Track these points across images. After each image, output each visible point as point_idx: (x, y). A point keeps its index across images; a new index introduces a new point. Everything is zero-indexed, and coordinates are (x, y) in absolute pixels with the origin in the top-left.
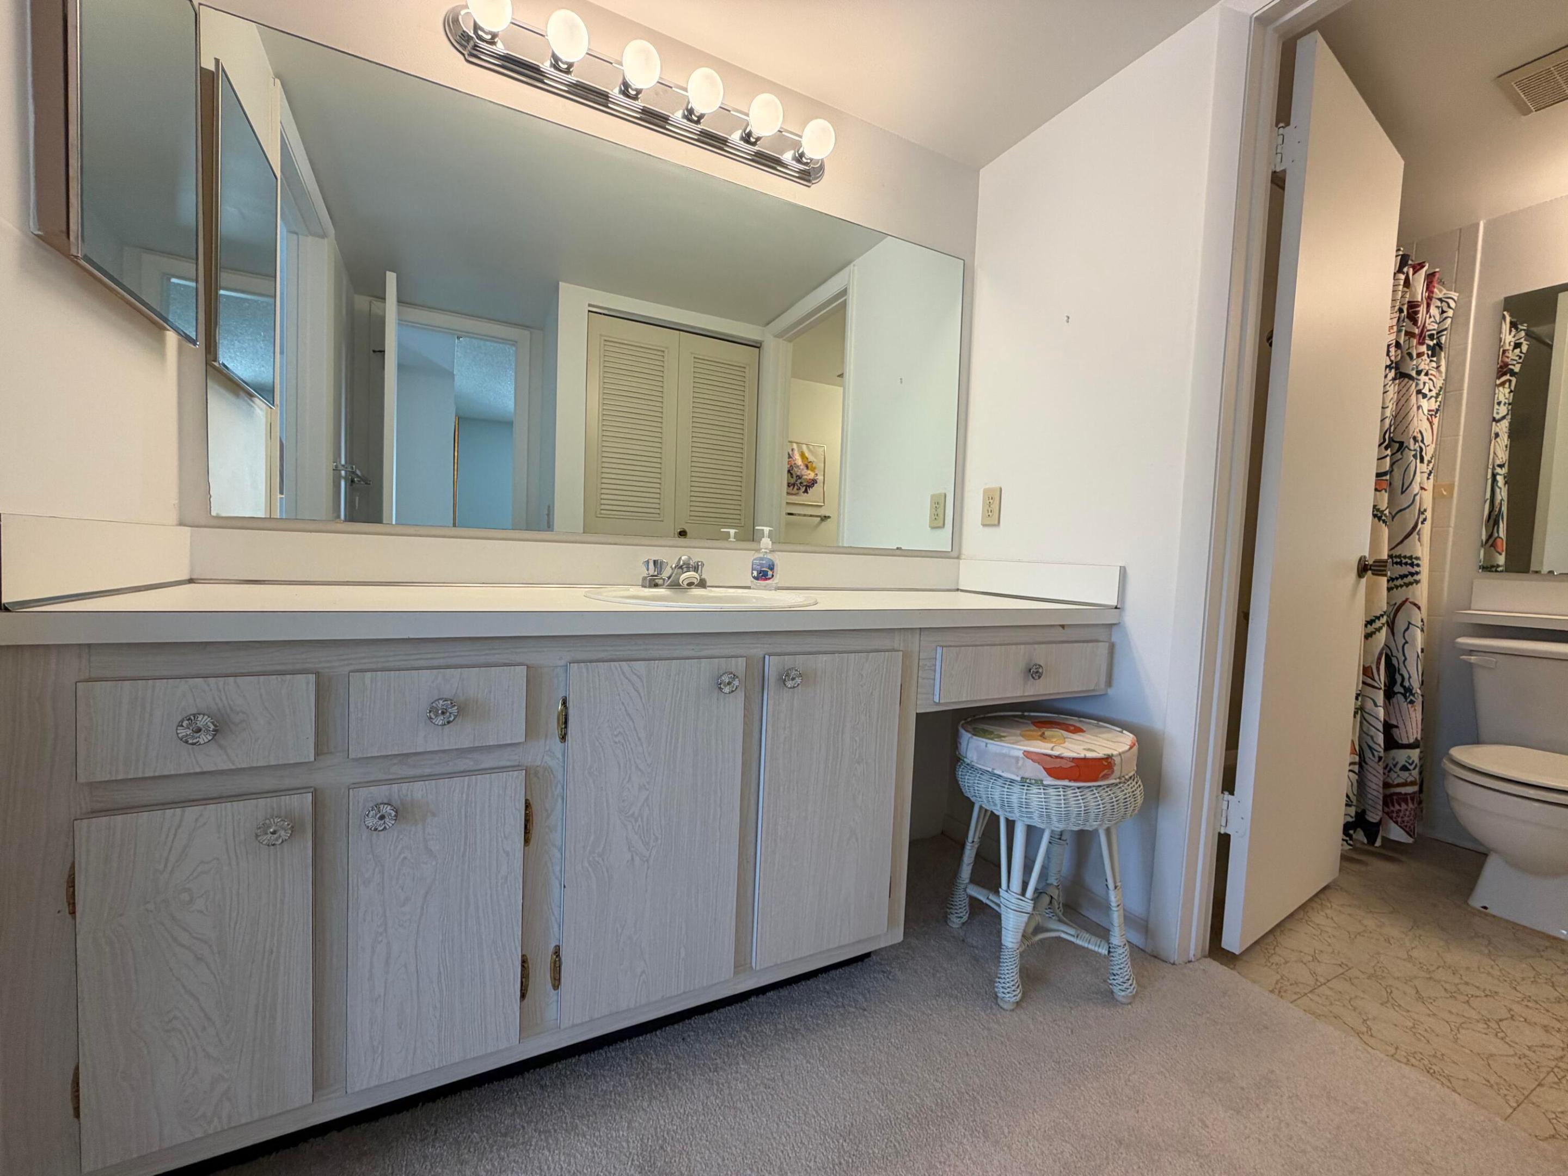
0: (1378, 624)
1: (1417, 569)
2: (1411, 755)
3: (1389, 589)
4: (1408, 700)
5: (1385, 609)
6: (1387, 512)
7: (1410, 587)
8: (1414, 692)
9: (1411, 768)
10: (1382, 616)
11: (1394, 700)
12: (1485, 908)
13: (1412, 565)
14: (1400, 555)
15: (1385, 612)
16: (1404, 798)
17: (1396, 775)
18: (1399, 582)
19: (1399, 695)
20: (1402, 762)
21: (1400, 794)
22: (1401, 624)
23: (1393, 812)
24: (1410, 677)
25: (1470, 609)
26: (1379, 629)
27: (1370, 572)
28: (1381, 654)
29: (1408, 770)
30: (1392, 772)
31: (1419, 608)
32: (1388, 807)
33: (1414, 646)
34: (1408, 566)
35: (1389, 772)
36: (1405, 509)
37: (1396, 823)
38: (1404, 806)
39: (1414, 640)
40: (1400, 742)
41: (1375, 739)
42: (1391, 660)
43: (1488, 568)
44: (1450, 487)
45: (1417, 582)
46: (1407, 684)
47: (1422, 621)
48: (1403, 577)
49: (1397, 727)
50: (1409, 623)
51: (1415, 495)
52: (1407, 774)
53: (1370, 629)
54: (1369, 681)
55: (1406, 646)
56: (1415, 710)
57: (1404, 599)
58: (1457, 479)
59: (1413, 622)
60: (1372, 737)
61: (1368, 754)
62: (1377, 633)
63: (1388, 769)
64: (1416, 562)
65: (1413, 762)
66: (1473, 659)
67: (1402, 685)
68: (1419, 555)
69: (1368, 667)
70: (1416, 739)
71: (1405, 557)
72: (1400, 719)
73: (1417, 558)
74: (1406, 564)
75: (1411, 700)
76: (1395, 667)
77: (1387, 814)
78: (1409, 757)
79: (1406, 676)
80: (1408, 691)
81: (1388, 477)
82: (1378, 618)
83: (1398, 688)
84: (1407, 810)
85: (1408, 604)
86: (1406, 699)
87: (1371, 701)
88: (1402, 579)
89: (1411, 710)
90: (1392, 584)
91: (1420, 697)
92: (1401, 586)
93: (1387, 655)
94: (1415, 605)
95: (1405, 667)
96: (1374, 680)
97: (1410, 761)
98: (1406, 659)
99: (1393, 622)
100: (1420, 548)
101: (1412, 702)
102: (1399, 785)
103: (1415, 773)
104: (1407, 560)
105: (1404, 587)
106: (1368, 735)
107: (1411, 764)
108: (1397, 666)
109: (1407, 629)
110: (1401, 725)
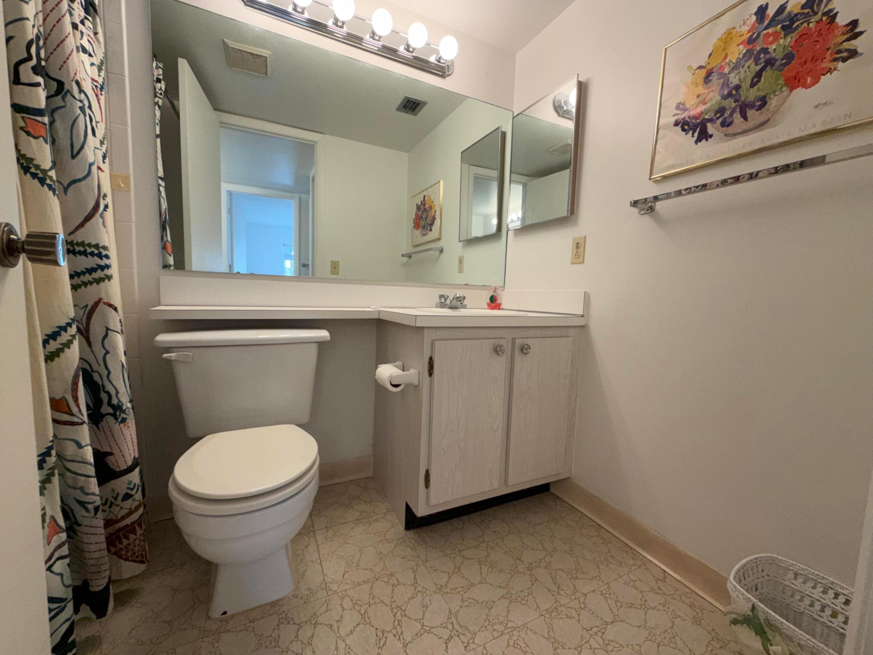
0: (64, 337)
1: (105, 262)
2: (131, 479)
3: (74, 288)
4: (120, 420)
5: (72, 314)
6: (52, 173)
7: (102, 284)
8: (124, 408)
9: (133, 493)
10: (69, 325)
11: (103, 424)
12: (225, 613)
13: (100, 256)
14: (83, 242)
15: (73, 320)
16: (130, 529)
17: (118, 508)
18: (87, 278)
19: (108, 417)
20: (123, 491)
21: (127, 526)
22: (96, 331)
23: (121, 549)
24: (117, 393)
25: (160, 305)
26: (68, 344)
27: (23, 257)
28: (76, 377)
29: (131, 496)
30: (114, 506)
31: (116, 309)
32: (115, 546)
33: (116, 355)
34: (95, 257)
35: (110, 507)
36: (80, 180)
37: (127, 559)
38: (132, 537)
39: (115, 348)
40: (118, 470)
41: (86, 490)
42: (92, 377)
43: (166, 266)
44: (126, 180)
45: (109, 278)
46: (115, 401)
47: (121, 322)
48: (90, 271)
49: (111, 454)
50: (108, 329)
51: (91, 165)
52: (130, 501)
53: (53, 346)
54: (65, 417)
55: (108, 356)
56: (129, 427)
57: (96, 300)
58: (131, 172)
59: (111, 328)
60: (82, 489)
61: (79, 512)
62: (66, 350)
63: (108, 504)
64: (104, 253)
65: (135, 485)
66: (172, 355)
67: (110, 404)
68: (107, 244)
69: (60, 399)
70: (134, 458)
71: (90, 245)
72: (113, 444)
73: (105, 248)
74: (92, 254)
75: (123, 418)
76: (98, 384)
77: (115, 553)
78: (130, 482)
79: (113, 392)
80: (118, 408)
81: (46, 120)
82: (64, 329)
83: (106, 409)
84: (135, 540)
85: (101, 305)
86: (116, 419)
87: (73, 443)
88: (90, 274)
89: (125, 430)
90: (77, 281)
91: (132, 411)
92: (91, 283)
93: (85, 372)
94: (110, 305)
95: (110, 382)
96: (72, 415)
97: (132, 486)
98: (109, 373)
99: (87, 329)
100: (106, 236)
101: (124, 420)
102: (123, 518)
103: (138, 496)
104: (93, 249)
105: (95, 284)
106: (75, 488)
107: (132, 489)
108: (100, 382)
109: (106, 336)
110: (116, 451)
